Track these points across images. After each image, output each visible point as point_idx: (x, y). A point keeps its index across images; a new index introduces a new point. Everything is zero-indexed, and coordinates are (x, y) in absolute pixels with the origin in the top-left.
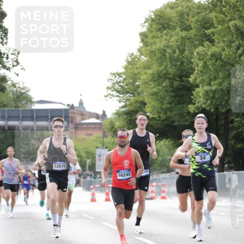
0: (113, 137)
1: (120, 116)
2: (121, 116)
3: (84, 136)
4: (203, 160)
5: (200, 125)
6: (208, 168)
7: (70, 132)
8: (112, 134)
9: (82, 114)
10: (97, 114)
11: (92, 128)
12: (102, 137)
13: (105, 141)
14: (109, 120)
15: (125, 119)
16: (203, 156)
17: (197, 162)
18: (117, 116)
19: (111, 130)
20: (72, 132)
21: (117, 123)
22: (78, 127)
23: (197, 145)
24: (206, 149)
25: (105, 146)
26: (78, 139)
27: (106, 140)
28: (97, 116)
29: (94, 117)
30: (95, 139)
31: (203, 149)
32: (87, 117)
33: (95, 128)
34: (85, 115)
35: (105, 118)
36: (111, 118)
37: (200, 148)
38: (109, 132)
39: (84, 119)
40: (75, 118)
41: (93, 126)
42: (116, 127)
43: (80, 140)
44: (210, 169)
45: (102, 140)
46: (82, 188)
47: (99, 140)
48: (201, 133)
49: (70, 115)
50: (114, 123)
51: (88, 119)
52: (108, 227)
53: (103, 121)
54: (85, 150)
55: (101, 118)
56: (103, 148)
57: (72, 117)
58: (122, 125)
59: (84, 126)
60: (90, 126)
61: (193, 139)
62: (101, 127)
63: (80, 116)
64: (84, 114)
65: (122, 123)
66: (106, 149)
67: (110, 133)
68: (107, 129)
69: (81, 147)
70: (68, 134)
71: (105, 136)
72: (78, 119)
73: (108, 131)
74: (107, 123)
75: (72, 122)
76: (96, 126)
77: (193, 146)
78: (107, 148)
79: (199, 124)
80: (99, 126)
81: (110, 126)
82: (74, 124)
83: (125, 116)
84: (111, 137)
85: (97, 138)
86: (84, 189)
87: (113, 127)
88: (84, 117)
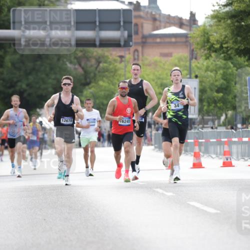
0: (207, 58)
1: (220, 21)
2: (222, 21)
3: (157, 58)
4: (177, 107)
5: (177, 77)
6: (183, 115)
7: (132, 49)
8: (206, 52)
9: (155, 20)
10: (181, 19)
11: (171, 43)
12: (188, 59)
13: (193, 65)
14: (202, 28)
15: (229, 26)
16: (177, 104)
17: (172, 110)
18: (215, 20)
19: (204, 46)
20: (136, 50)
21: (215, 34)
22: (146, 41)
23: (171, 94)
24: (179, 98)
25: (193, 75)
26: (146, 62)
27: (194, 63)
28: (180, 23)
29: (174, 24)
30: (176, 61)
31: (176, 98)
32: (163, 24)
33: (176, 42)
34: (160, 21)
35: (195, 26)
36: (204, 25)
37: (173, 97)
38: (200, 49)
39: (157, 29)
40: (142, 27)
41: (173, 40)
42: (212, 39)
43: (150, 65)
44: (184, 116)
45: (188, 64)
46: (153, 147)
47: (182, 63)
48: (177, 83)
49: (134, 21)
50: (210, 34)
51: (165, 27)
52: (197, 208)
53: (190, 30)
54: (159, 82)
55: (187, 25)
56: (190, 78)
57: (136, 25)
58: (223, 37)
59: (158, 40)
60: (167, 40)
61: (169, 90)
62: (187, 42)
63: (151, 22)
64: (157, 19)
65: (224, 33)
66: (195, 79)
67: (202, 51)
68: (198, 44)
69: (151, 77)
70: (130, 53)
71: (193, 56)
72: (147, 28)
73: (199, 47)
74: (198, 33)
75: (137, 33)
76: (178, 40)
77: (168, 95)
78: (196, 77)
79: (175, 76)
80: (184, 40)
81: (202, 39)
82: (140, 35)
83: (229, 21)
84: (204, 58)
85: (180, 60)
86: (155, 147)
87: (208, 41)
88: (158, 23)
